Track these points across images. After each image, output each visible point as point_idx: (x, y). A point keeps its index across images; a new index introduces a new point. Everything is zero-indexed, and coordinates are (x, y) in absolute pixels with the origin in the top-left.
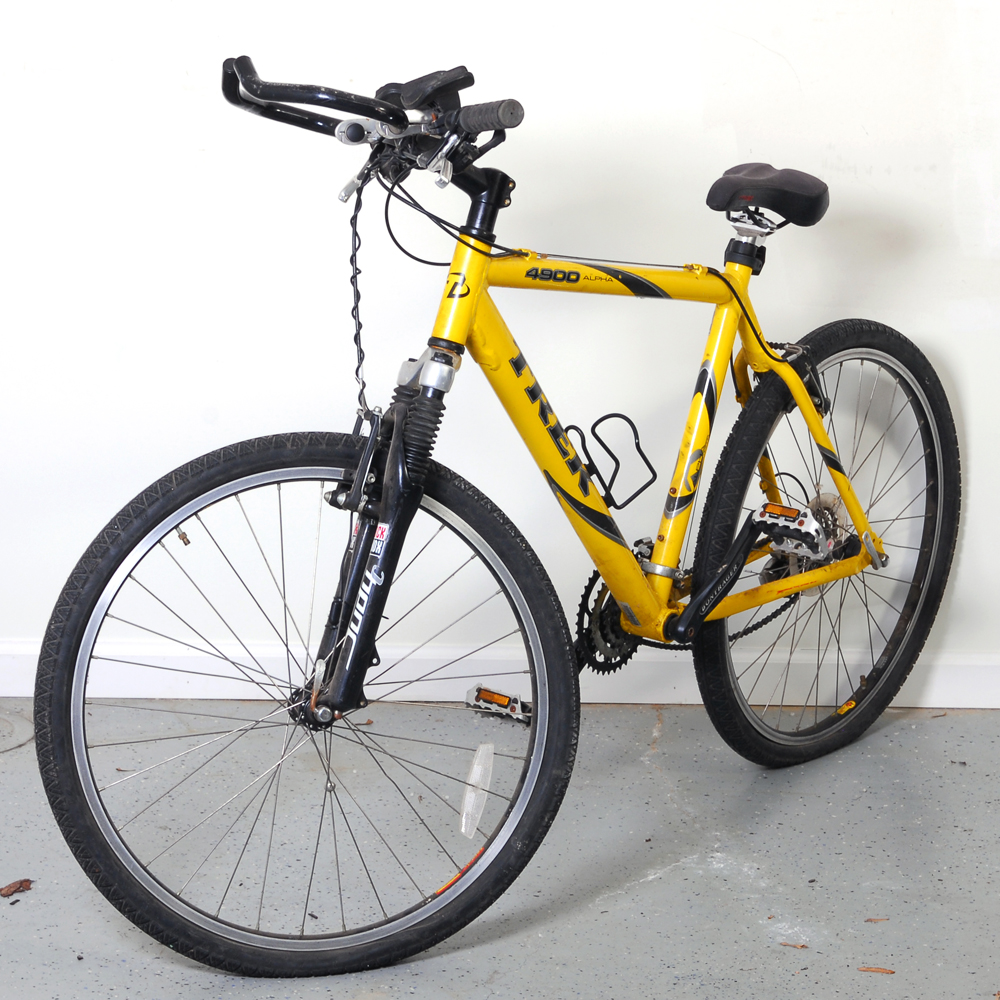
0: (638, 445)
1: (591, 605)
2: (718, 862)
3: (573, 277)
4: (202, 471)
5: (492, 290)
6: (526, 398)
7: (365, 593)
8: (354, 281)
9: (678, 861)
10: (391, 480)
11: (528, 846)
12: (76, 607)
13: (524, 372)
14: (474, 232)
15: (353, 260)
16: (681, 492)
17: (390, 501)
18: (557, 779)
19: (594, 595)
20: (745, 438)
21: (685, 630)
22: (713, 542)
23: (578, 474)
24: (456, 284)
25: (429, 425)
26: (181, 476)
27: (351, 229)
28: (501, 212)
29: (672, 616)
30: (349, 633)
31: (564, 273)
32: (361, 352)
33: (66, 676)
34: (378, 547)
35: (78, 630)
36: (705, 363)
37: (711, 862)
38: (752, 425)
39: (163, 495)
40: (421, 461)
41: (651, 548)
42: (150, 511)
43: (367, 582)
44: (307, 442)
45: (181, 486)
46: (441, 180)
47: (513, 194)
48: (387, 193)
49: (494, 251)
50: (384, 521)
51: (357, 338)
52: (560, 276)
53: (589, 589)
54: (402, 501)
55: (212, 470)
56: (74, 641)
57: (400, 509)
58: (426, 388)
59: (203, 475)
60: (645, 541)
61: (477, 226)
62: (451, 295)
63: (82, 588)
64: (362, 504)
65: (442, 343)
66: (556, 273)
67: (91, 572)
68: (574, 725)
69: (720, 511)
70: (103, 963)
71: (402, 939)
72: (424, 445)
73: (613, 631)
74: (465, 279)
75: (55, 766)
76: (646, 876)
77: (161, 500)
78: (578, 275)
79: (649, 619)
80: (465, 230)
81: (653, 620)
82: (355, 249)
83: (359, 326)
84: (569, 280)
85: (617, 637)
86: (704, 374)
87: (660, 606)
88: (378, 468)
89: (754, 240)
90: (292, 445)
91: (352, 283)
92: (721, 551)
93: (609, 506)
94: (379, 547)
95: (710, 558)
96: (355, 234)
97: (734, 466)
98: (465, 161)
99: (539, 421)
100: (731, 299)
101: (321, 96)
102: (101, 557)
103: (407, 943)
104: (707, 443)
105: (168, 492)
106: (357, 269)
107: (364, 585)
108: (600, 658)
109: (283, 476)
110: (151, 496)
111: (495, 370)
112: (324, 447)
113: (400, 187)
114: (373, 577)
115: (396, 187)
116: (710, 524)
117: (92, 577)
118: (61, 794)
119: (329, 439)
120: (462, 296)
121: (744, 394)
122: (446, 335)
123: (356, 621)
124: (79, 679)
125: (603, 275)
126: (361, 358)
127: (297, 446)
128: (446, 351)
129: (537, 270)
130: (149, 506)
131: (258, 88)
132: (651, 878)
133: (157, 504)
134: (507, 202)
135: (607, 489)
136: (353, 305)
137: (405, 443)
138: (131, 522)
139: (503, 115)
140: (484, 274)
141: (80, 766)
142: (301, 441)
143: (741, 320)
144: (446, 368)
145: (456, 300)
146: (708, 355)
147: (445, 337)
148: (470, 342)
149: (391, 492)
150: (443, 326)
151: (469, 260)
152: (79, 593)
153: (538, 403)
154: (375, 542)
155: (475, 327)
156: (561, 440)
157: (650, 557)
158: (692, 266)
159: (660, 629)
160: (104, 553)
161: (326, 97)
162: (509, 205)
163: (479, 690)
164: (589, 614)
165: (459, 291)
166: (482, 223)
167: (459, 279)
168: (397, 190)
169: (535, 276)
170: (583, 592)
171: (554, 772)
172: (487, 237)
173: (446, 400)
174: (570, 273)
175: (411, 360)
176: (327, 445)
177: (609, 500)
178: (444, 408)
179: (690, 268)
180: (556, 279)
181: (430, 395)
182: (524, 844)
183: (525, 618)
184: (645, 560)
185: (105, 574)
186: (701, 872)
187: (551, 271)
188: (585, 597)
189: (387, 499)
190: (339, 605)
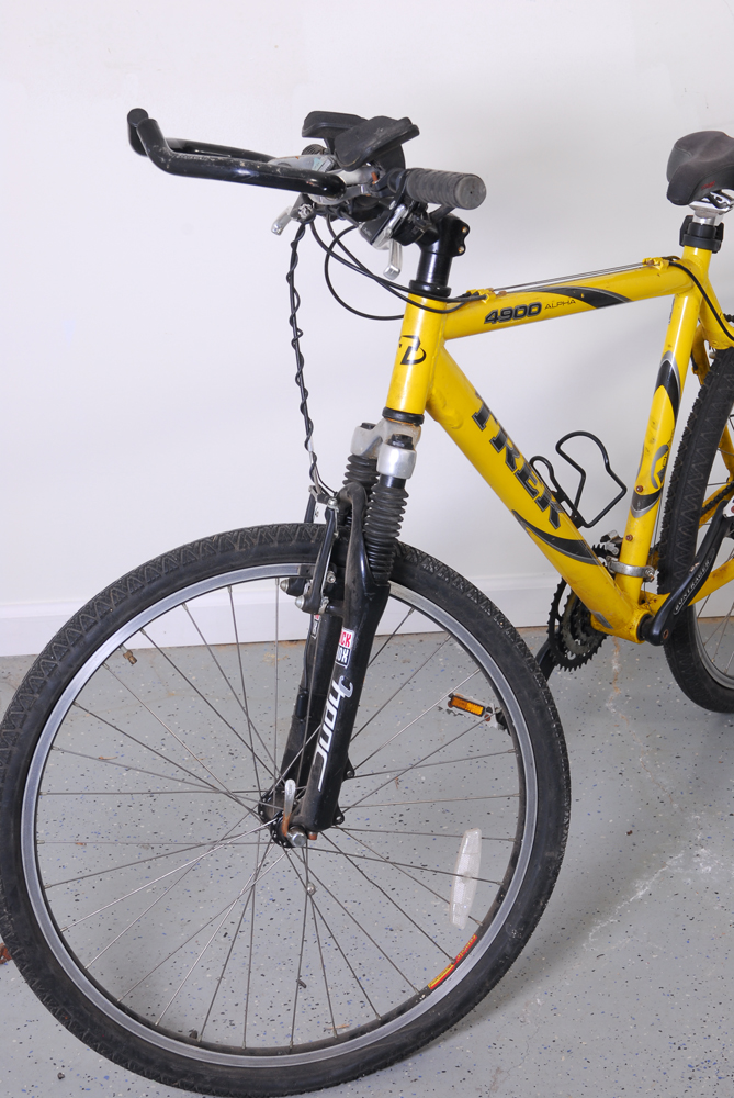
0: (608, 466)
1: (561, 611)
2: (706, 864)
3: (535, 309)
4: (143, 587)
5: (450, 345)
6: (491, 449)
7: (332, 705)
8: (295, 343)
9: (664, 865)
10: (354, 582)
11: (523, 933)
12: (15, 749)
13: (490, 422)
14: (426, 288)
15: (293, 320)
16: (649, 490)
17: (354, 605)
18: (551, 861)
19: (564, 600)
20: (708, 420)
21: (661, 632)
22: (680, 529)
23: (548, 510)
24: (410, 348)
25: (392, 519)
26: (119, 593)
27: (288, 286)
28: (455, 260)
29: (646, 617)
30: (318, 749)
31: (525, 307)
32: (308, 422)
33: (12, 823)
34: (343, 655)
35: (21, 772)
36: (667, 355)
37: (698, 864)
38: (713, 405)
39: (102, 618)
40: (385, 559)
41: (619, 546)
42: (88, 637)
43: (335, 694)
44: (256, 542)
45: (120, 606)
46: (391, 270)
47: (467, 241)
48: (325, 253)
49: (451, 306)
50: (348, 627)
51: (304, 408)
52: (521, 312)
53: (558, 596)
54: (367, 605)
55: (154, 584)
56: (17, 784)
57: (365, 614)
58: (385, 477)
59: (144, 590)
60: (611, 537)
61: (429, 280)
62: (405, 361)
63: (21, 727)
64: (323, 607)
65: (399, 416)
66: (516, 311)
67: (29, 709)
68: (566, 804)
69: (686, 498)
70: (86, 1085)
71: (397, 1042)
72: (387, 541)
73: (583, 631)
74: (419, 343)
75: (10, 918)
76: (634, 892)
77: (100, 624)
78: (539, 306)
79: (622, 623)
80: (416, 287)
81: (626, 624)
82: (294, 309)
83: (305, 393)
84: (530, 314)
85: (588, 635)
86: (666, 365)
87: (632, 606)
88: (338, 565)
89: (714, 219)
90: (241, 547)
91: (294, 346)
92: (688, 538)
93: (578, 527)
94: (345, 656)
95: (678, 545)
96: (293, 291)
97: (698, 450)
98: (415, 233)
99: (506, 468)
100: (692, 287)
101: (240, 172)
102: (39, 692)
103: (404, 1046)
104: (672, 437)
105: (106, 613)
106: (298, 330)
107: (331, 697)
108: (571, 657)
109: (233, 579)
110: (88, 619)
111: (459, 427)
112: (276, 544)
113: (340, 244)
114: (340, 690)
115: (336, 244)
116: (676, 511)
117: (30, 715)
118: (20, 944)
119: (281, 535)
120: (417, 362)
121: (700, 366)
122: (402, 406)
123: (326, 738)
124: (28, 821)
125: (565, 298)
126: (309, 430)
127: (246, 547)
128: (404, 425)
129: (496, 313)
130: (87, 631)
131: (167, 162)
132: (641, 893)
133: (96, 628)
134: (462, 250)
135: (574, 507)
136: (296, 371)
137: (365, 540)
138: (69, 650)
139: (461, 195)
140: (440, 334)
141: (38, 911)
142: (250, 540)
143: (703, 305)
144: (406, 453)
145: (410, 368)
146: (670, 346)
147: (401, 408)
148: (429, 406)
149: (354, 596)
150: (399, 397)
151: (421, 320)
152: (18, 734)
153: (504, 451)
154: (340, 650)
155: (434, 392)
156: (530, 481)
157: (618, 556)
158: (652, 262)
159: (634, 633)
160: (42, 687)
161: (247, 173)
162: (463, 253)
163: (452, 696)
164: (560, 619)
165: (413, 356)
166: (434, 277)
167: (414, 343)
168: (337, 249)
169: (495, 320)
170: (552, 599)
171: (547, 854)
172: (440, 292)
173: (408, 487)
174: (532, 306)
175: (365, 426)
176: (279, 542)
177: (578, 521)
178: (407, 496)
179: (650, 264)
180: (516, 317)
181: (389, 485)
182: (519, 932)
183: (507, 698)
184: (613, 559)
185: (45, 710)
186: (689, 880)
187: (511, 310)
188: (555, 605)
189: (350, 602)
190: (306, 697)
